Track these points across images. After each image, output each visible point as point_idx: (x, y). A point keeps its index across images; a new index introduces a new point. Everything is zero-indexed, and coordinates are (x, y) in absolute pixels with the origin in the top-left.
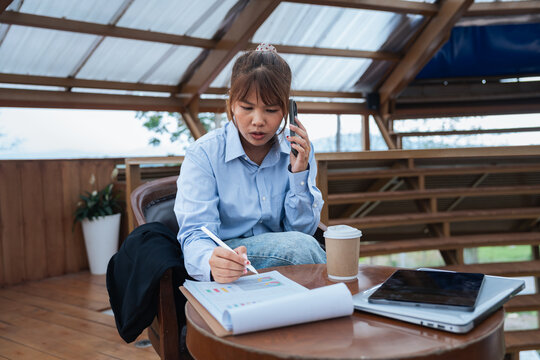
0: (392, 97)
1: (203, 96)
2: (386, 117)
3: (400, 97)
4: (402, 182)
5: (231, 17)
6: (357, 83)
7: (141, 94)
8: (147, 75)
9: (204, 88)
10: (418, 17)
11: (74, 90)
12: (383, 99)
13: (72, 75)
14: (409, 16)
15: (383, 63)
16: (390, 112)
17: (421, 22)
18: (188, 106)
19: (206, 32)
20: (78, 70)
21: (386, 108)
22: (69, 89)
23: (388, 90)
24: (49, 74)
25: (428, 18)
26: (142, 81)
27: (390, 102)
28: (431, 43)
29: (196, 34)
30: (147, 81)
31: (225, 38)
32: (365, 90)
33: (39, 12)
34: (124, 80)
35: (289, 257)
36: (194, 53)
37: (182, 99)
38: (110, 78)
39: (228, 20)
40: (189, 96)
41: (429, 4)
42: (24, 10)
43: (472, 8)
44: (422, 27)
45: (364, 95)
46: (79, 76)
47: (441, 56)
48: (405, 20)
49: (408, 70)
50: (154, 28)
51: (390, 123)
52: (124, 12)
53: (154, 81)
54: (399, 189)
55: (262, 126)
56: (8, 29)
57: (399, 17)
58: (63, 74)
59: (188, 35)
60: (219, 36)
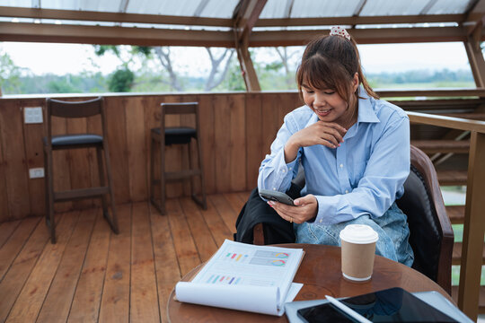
7: (426, 25)
8: (429, 7)
11: (358, 27)
13: (356, 13)
20: (361, 9)
22: (354, 26)
24: (337, 15)
26: (424, 13)
30: (429, 13)
34: (405, 13)
37: (468, 27)
38: (392, 13)
40: (474, 23)
46: (362, 14)
55: (321, 106)
58: (349, 14)
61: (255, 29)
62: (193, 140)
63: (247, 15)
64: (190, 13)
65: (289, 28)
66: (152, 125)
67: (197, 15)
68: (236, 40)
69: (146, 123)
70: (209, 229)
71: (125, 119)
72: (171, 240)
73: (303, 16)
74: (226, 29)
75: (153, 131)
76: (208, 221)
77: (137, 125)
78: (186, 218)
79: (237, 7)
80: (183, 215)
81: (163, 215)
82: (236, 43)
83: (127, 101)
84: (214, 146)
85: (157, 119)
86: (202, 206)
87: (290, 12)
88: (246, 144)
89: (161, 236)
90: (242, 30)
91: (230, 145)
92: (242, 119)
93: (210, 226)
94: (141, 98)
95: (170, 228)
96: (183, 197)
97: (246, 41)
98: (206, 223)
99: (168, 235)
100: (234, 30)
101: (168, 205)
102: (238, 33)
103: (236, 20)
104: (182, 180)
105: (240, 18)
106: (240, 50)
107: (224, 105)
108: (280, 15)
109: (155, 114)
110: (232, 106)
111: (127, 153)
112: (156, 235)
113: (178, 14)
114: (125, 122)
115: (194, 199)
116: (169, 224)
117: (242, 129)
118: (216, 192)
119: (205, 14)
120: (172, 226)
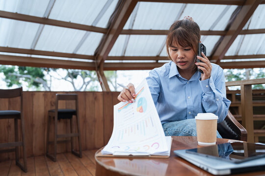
5: (234, 17)
9: (222, 57)
11: (160, 61)
13: (158, 54)
19: (221, 27)
20: (161, 52)
24: (149, 55)
29: (215, 29)
31: (231, 29)
33: (141, 28)
35: (191, 132)
36: (215, 39)
39: (232, 20)
40: (215, 61)
42: (135, 28)
46: (161, 55)
55: (183, 58)
56: (129, 37)
58: (154, 55)
59: (211, 30)
60: (227, 29)
61: (106, 61)
62: (74, 117)
63: (102, 54)
64: (71, 52)
65: (124, 61)
66: (49, 108)
67: (75, 53)
68: (96, 67)
69: (45, 108)
70: (86, 167)
71: (33, 105)
72: (62, 173)
73: (132, 55)
74: (91, 61)
75: (49, 111)
76: (84, 163)
77: (40, 109)
78: (70, 162)
79: (97, 49)
80: (68, 161)
81: (55, 161)
82: (96, 68)
83: (34, 94)
84: (85, 121)
85: (52, 105)
86: (79, 156)
87: (125, 53)
88: (104, 121)
89: (55, 172)
90: (99, 61)
91: (95, 121)
92: (101, 106)
93: (86, 165)
94: (43, 93)
95: (60, 168)
96: (66, 152)
97: (102, 67)
98: (82, 164)
99: (59, 171)
100: (95, 61)
101: (58, 157)
102: (97, 63)
103: (96, 56)
104: (66, 142)
105: (99, 55)
106: (98, 72)
107: (91, 98)
108: (119, 54)
109: (51, 102)
110: (96, 98)
111: (32, 126)
112: (51, 171)
113: (64, 51)
114: (33, 107)
115: (73, 153)
116: (59, 165)
117: (101, 111)
118: (86, 149)
119: (79, 53)
120: (62, 167)
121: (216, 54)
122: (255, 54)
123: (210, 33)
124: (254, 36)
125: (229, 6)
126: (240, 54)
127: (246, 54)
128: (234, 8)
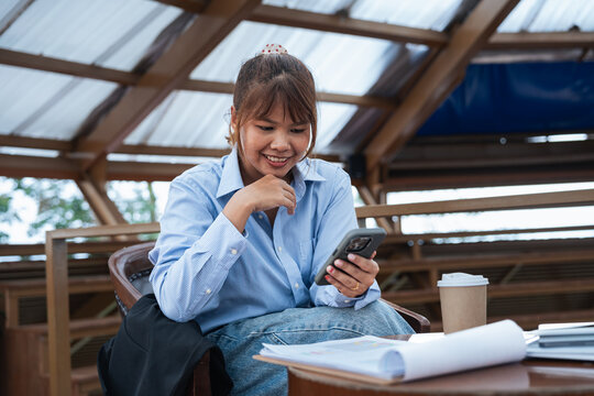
0: (383, 160)
1: (112, 157)
2: (376, 188)
3: (395, 161)
4: (404, 280)
5: (163, 41)
6: (334, 142)
7: (14, 151)
8: (27, 124)
9: (115, 145)
10: (422, 49)
12: (372, 163)
14: (410, 47)
15: (371, 112)
16: (381, 181)
17: (425, 56)
18: (89, 171)
19: (125, 61)
21: (375, 176)
23: (378, 151)
25: (435, 50)
26: (17, 132)
27: (381, 167)
28: (437, 87)
29: (111, 64)
30: (25, 133)
31: (154, 70)
32: (344, 151)
35: (359, 326)
37: (79, 162)
39: (158, 46)
40: (90, 156)
41: (436, 32)
43: (494, 39)
44: (427, 63)
45: (343, 158)
47: (448, 105)
48: (404, 52)
49: (406, 123)
50: (49, 52)
51: (382, 196)
52: (9, 25)
53: (36, 132)
54: (403, 289)
57: (396, 47)
59: (98, 63)
60: (142, 68)
121: (94, 137)
122: (189, 143)
123: (93, 71)
124: (198, 96)
125: (163, 6)
126: (153, 141)
127: (166, 143)
128: (172, 13)
